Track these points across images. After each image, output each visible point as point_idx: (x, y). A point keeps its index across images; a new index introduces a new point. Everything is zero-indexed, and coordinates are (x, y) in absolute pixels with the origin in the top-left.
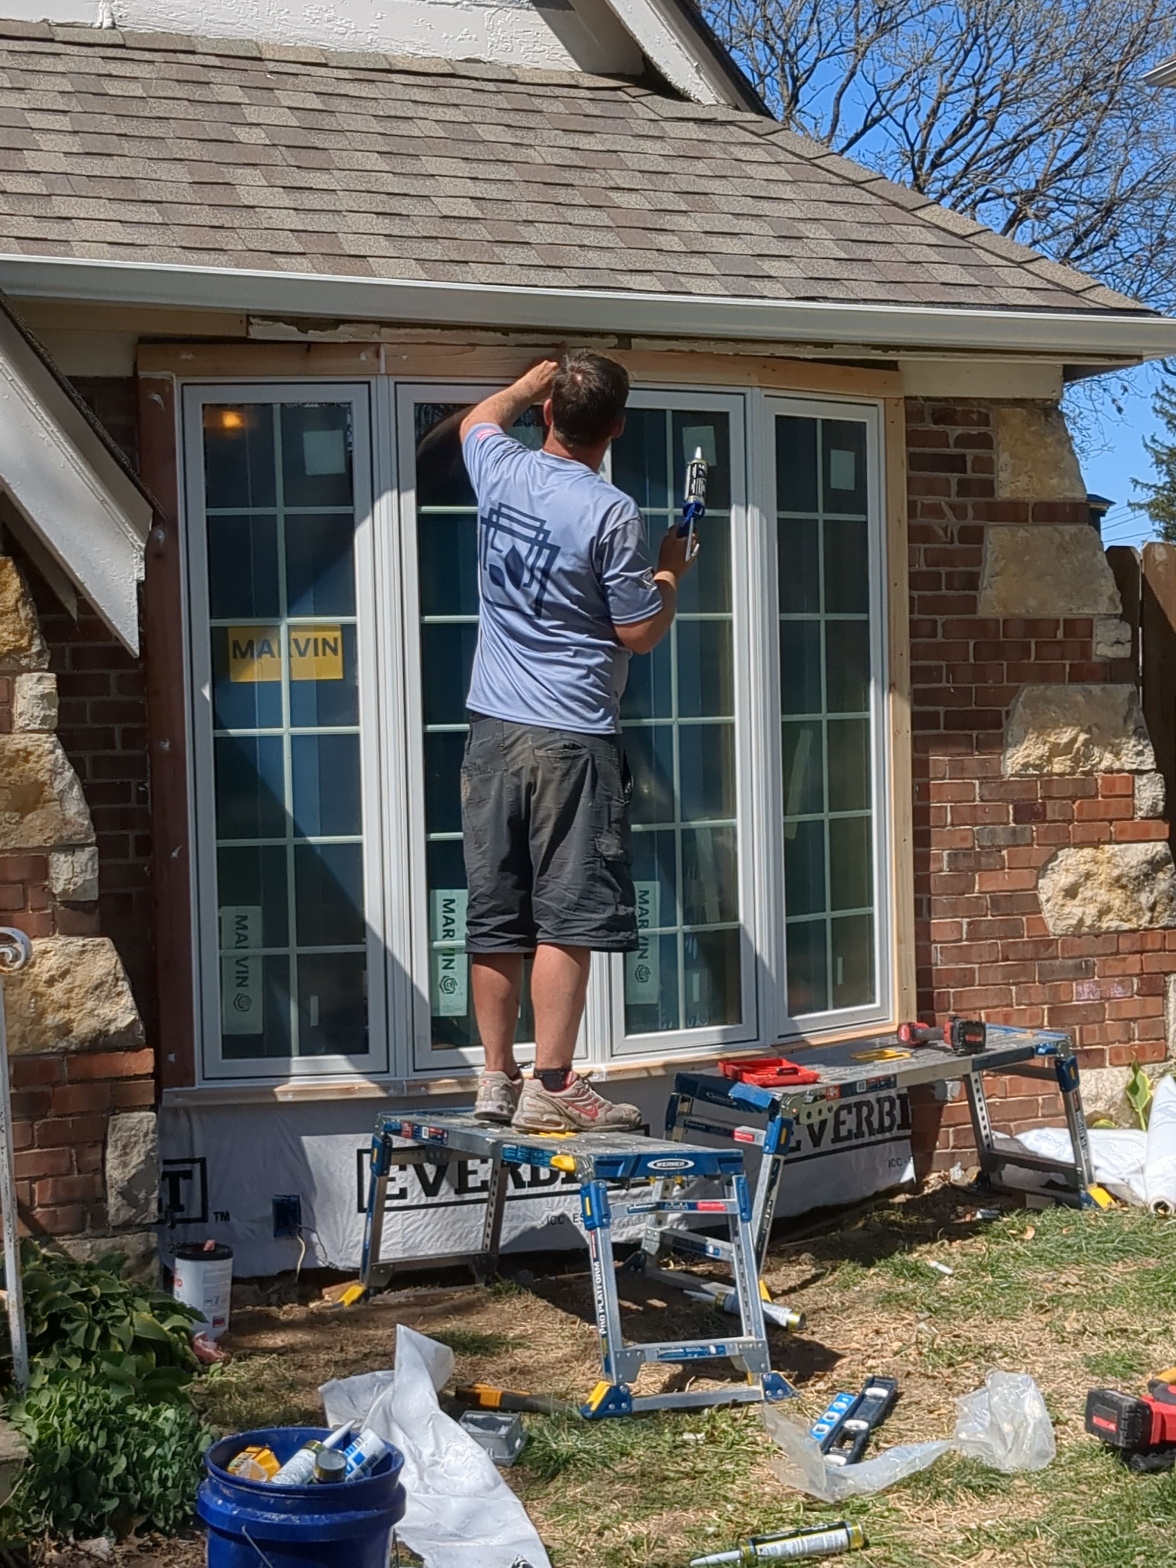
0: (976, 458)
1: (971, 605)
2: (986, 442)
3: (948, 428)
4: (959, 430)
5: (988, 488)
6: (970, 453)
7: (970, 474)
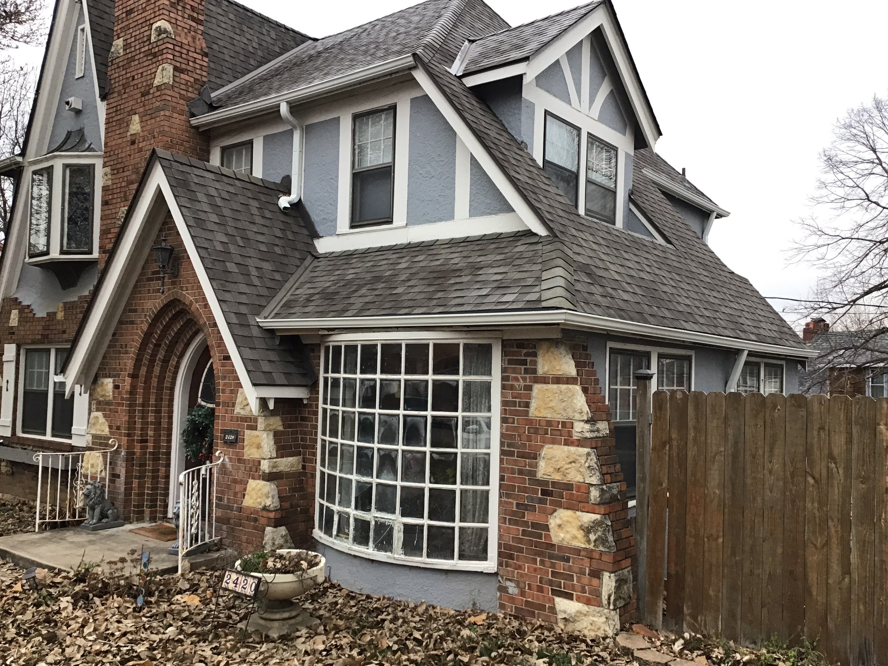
0: (531, 361)
1: (527, 413)
2: (535, 355)
3: (522, 350)
4: (525, 351)
5: (535, 371)
6: (529, 359)
7: (528, 366)
